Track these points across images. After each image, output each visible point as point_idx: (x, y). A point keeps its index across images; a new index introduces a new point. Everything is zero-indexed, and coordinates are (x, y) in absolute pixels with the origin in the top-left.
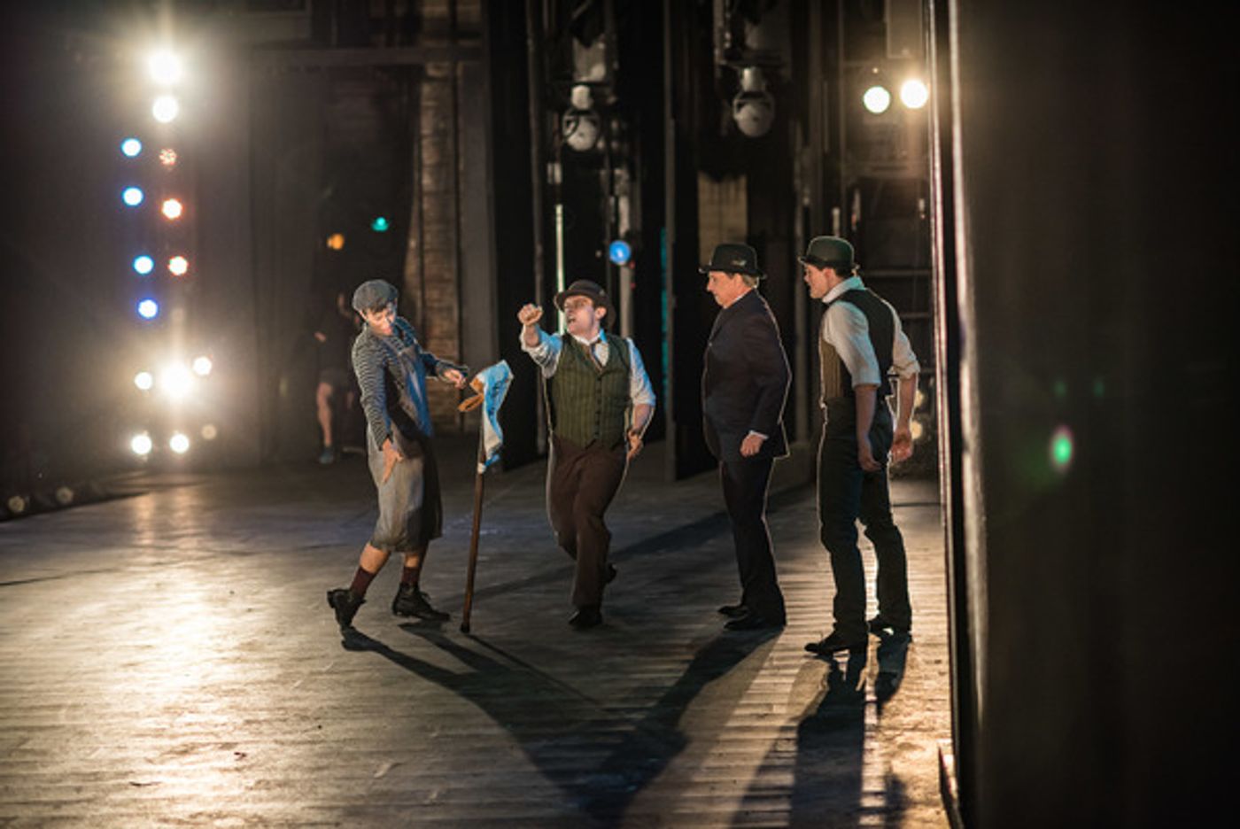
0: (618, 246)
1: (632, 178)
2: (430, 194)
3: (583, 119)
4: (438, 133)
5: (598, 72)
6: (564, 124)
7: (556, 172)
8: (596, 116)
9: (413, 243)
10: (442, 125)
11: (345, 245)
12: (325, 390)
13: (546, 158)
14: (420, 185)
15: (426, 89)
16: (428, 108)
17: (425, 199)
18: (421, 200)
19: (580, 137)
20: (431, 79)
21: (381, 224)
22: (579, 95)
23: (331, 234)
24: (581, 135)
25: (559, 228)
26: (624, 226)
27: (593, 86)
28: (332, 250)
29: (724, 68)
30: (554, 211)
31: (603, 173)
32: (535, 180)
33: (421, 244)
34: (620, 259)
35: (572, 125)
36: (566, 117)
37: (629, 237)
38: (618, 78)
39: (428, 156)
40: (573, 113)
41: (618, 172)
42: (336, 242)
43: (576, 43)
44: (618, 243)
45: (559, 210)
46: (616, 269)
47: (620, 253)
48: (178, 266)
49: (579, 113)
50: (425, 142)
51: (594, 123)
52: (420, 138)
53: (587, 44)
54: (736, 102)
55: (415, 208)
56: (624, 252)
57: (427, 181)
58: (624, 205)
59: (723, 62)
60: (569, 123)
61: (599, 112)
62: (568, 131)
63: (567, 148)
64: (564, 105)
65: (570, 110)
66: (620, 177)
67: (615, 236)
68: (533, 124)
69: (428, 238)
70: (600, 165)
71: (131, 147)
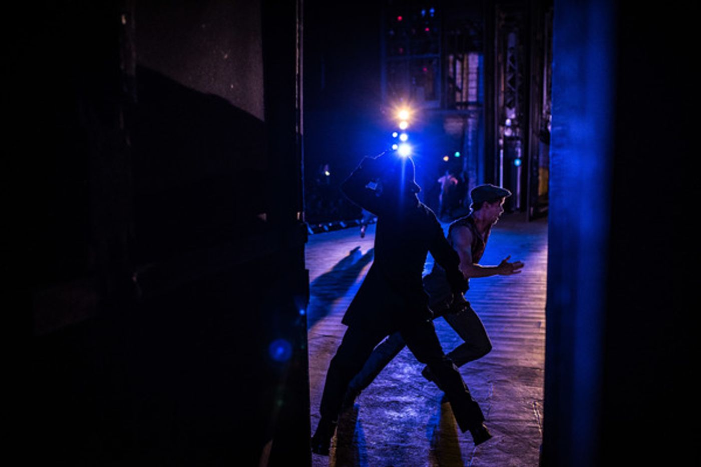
1: (521, 143)
2: (470, 147)
4: (472, 131)
5: (513, 116)
7: (501, 142)
9: (465, 159)
11: (449, 160)
13: (500, 138)
15: (470, 120)
16: (470, 125)
18: (468, 148)
19: (508, 133)
20: (470, 117)
21: (457, 154)
22: (508, 122)
23: (444, 156)
25: (502, 156)
26: (519, 155)
27: (512, 120)
28: (445, 162)
31: (514, 142)
32: (496, 143)
33: (468, 158)
34: (518, 164)
35: (506, 130)
36: (505, 128)
37: (521, 159)
38: (518, 118)
42: (446, 159)
43: (508, 109)
44: (517, 160)
45: (502, 151)
46: (516, 167)
47: (518, 162)
49: (508, 127)
50: (469, 134)
51: (512, 129)
53: (511, 108)
57: (470, 143)
58: (519, 151)
61: (513, 127)
63: (505, 136)
64: (504, 125)
65: (506, 126)
66: (518, 143)
67: (516, 158)
68: (496, 129)
69: (470, 158)
70: (513, 140)
71: (395, 135)
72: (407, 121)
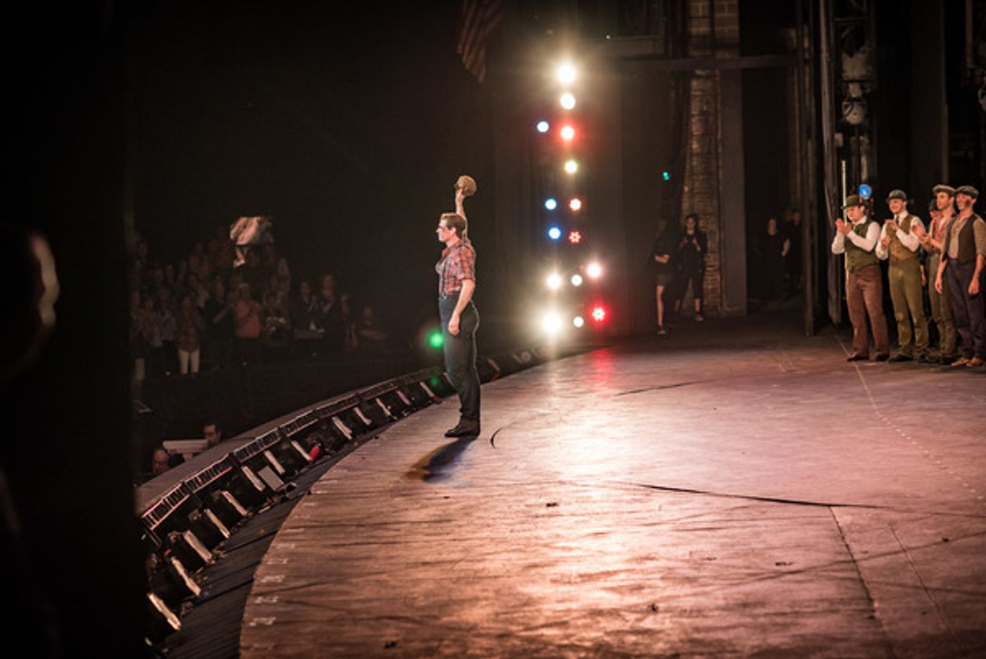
0: (863, 188)
1: (871, 143)
2: (697, 155)
3: (856, 104)
4: (702, 113)
5: (865, 73)
6: (843, 108)
7: (840, 139)
8: (865, 102)
9: (686, 189)
10: (705, 108)
12: (660, 289)
14: (691, 149)
15: (695, 84)
16: (695, 96)
17: (695, 158)
18: (692, 161)
19: (854, 116)
20: (699, 77)
22: (853, 89)
24: (855, 114)
26: (864, 176)
27: (861, 82)
29: (972, 70)
30: (841, 165)
33: (691, 190)
34: (865, 196)
35: (849, 108)
36: (845, 103)
37: (869, 182)
39: (696, 128)
40: (847, 101)
41: (861, 138)
43: (844, 55)
44: (863, 186)
45: (844, 163)
48: (576, 205)
49: (852, 100)
50: (693, 120)
51: (862, 105)
52: (689, 116)
53: (851, 55)
54: (980, 93)
55: (688, 166)
56: (867, 192)
57: (695, 146)
58: (864, 161)
59: (972, 67)
60: (847, 106)
61: (865, 99)
62: (847, 111)
63: (846, 125)
65: (846, 100)
66: (863, 141)
69: (697, 184)
70: (853, 135)
71: (543, 127)
72: (574, 91)
